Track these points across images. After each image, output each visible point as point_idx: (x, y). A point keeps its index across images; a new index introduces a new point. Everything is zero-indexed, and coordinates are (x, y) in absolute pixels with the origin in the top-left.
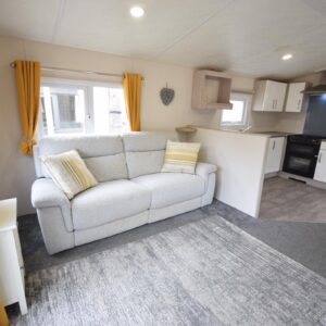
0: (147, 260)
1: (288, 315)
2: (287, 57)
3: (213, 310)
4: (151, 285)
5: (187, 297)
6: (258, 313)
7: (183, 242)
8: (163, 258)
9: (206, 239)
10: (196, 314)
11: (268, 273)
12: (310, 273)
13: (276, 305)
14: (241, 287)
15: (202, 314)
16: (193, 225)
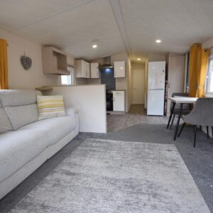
0: (72, 179)
1: (156, 161)
2: (95, 46)
3: (133, 177)
4: (91, 189)
5: (116, 180)
6: (148, 166)
7: (84, 158)
8: (82, 172)
9: (94, 151)
10: (129, 184)
11: (135, 151)
12: (147, 144)
13: (150, 160)
14: (132, 162)
15: (131, 182)
16: (80, 148)
